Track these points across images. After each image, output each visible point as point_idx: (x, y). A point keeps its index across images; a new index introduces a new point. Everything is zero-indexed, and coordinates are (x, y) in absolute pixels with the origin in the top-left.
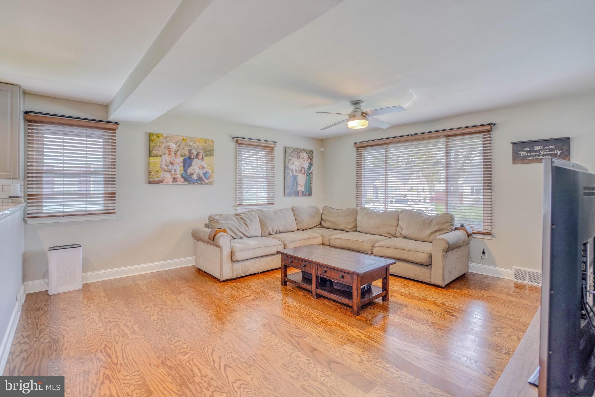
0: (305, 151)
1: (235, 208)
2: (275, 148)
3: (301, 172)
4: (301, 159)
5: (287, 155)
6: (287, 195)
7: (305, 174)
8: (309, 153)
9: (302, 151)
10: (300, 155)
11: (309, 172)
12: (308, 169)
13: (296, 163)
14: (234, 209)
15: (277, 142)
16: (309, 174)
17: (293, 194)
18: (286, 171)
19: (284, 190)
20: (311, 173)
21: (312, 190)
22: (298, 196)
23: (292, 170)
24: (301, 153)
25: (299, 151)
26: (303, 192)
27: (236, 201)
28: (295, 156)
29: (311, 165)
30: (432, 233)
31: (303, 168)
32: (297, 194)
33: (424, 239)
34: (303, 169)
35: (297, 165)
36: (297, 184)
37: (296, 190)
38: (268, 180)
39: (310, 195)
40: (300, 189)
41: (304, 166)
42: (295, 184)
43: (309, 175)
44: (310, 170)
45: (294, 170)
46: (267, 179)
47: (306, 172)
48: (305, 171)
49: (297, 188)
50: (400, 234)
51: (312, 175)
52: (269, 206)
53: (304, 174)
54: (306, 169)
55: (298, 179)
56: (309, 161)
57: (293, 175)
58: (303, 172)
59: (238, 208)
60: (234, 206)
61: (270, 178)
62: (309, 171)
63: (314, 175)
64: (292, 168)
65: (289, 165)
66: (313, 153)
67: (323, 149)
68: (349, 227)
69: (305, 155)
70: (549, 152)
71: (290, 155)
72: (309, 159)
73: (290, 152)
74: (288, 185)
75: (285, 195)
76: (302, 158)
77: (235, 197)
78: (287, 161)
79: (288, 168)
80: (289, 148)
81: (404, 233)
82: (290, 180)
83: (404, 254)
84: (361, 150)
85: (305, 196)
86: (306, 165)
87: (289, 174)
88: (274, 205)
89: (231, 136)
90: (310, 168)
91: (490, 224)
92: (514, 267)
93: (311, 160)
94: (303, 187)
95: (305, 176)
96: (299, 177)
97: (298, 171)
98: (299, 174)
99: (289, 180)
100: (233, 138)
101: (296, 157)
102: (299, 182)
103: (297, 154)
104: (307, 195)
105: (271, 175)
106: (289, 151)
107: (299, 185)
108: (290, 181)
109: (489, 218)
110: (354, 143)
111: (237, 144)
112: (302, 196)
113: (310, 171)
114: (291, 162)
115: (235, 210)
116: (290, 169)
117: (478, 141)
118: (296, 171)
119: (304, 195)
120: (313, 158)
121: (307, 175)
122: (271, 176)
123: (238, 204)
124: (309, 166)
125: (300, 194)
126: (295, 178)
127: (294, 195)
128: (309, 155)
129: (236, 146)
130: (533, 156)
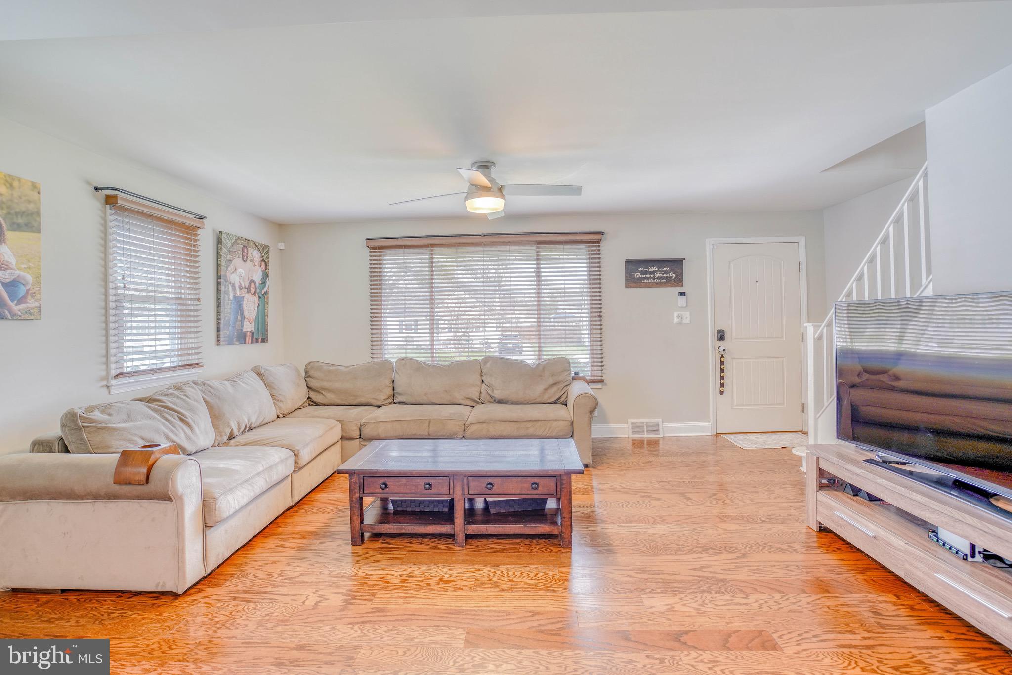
0: (257, 246)
1: (104, 383)
2: (199, 232)
3: (249, 290)
4: (248, 262)
5: (224, 251)
6: (224, 343)
7: (257, 295)
8: (263, 249)
9: (251, 244)
10: (247, 254)
11: (263, 291)
12: (262, 285)
13: (240, 270)
14: (103, 387)
15: (206, 218)
16: (263, 295)
17: (235, 340)
18: (223, 288)
19: (218, 330)
20: (266, 293)
21: (267, 330)
22: (245, 343)
23: (233, 285)
24: (249, 248)
25: (245, 243)
26: (253, 334)
27: (107, 363)
28: (238, 254)
29: (266, 276)
30: (546, 390)
31: (253, 281)
32: (242, 338)
33: (535, 399)
34: (253, 285)
35: (242, 275)
36: (243, 317)
37: (242, 330)
38: (183, 307)
39: (264, 340)
40: (249, 327)
41: (255, 278)
42: (239, 318)
43: (263, 297)
44: (265, 286)
45: (237, 285)
46: (179, 304)
47: (258, 290)
48: (256, 289)
49: (243, 326)
50: (488, 398)
51: (268, 298)
52: (185, 372)
53: (254, 294)
54: (258, 284)
55: (244, 306)
56: (263, 267)
57: (235, 297)
58: (253, 290)
59: (114, 382)
60: (102, 379)
61: (189, 302)
62: (263, 289)
63: (271, 297)
64: (232, 282)
65: (228, 274)
66: (269, 250)
67: (283, 244)
68: (382, 397)
69: (255, 254)
70: (665, 275)
71: (229, 251)
72: (263, 263)
73: (229, 245)
74: (227, 318)
75: (221, 343)
76: (251, 261)
77: (104, 352)
78: (223, 263)
79: (225, 280)
80: (227, 234)
81: (497, 394)
82: (229, 307)
83: (527, 428)
84: (379, 252)
85: (257, 342)
86: (258, 277)
87: (228, 295)
88: (202, 366)
89: (89, 183)
90: (264, 283)
91: (600, 368)
92: (630, 420)
93: (266, 265)
94: (254, 322)
95: (256, 299)
96: (245, 301)
97: (245, 287)
98: (247, 296)
99: (228, 309)
100: (96, 189)
101: (241, 256)
102: (246, 313)
103: (243, 252)
104: (260, 340)
105: (190, 294)
106: (227, 242)
107: (246, 320)
108: (229, 311)
109: (599, 359)
110: (367, 239)
111: (108, 206)
112: (252, 342)
113: (265, 290)
114: (231, 268)
115: (105, 390)
116: (230, 283)
117: (582, 253)
118: (241, 288)
119: (254, 342)
120: (268, 261)
121: (260, 298)
122: (189, 297)
123: (113, 372)
124: (263, 278)
125: (248, 339)
126: (239, 303)
127: (237, 341)
128: (263, 255)
129: (105, 213)
130: (648, 278)
